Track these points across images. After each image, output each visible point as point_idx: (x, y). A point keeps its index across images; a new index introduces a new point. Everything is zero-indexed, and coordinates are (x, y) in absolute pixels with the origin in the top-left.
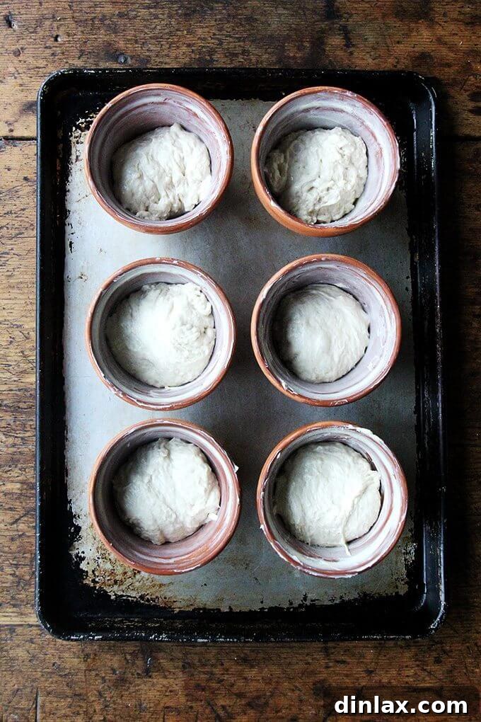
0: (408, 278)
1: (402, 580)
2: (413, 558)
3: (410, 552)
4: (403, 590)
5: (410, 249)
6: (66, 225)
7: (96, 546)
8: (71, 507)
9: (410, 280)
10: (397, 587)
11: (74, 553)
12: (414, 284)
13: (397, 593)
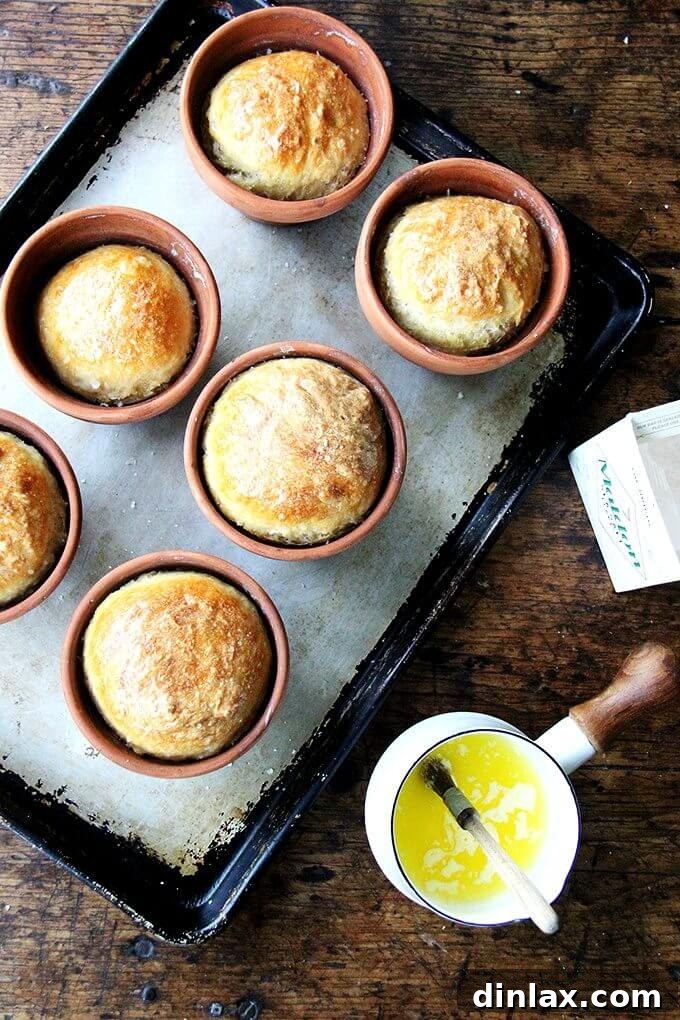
0: (465, 503)
1: (195, 857)
2: (229, 841)
3: (230, 830)
4: (189, 869)
5: (492, 472)
6: (104, 153)
9: (466, 508)
10: (183, 862)
12: (467, 518)
13: (178, 868)
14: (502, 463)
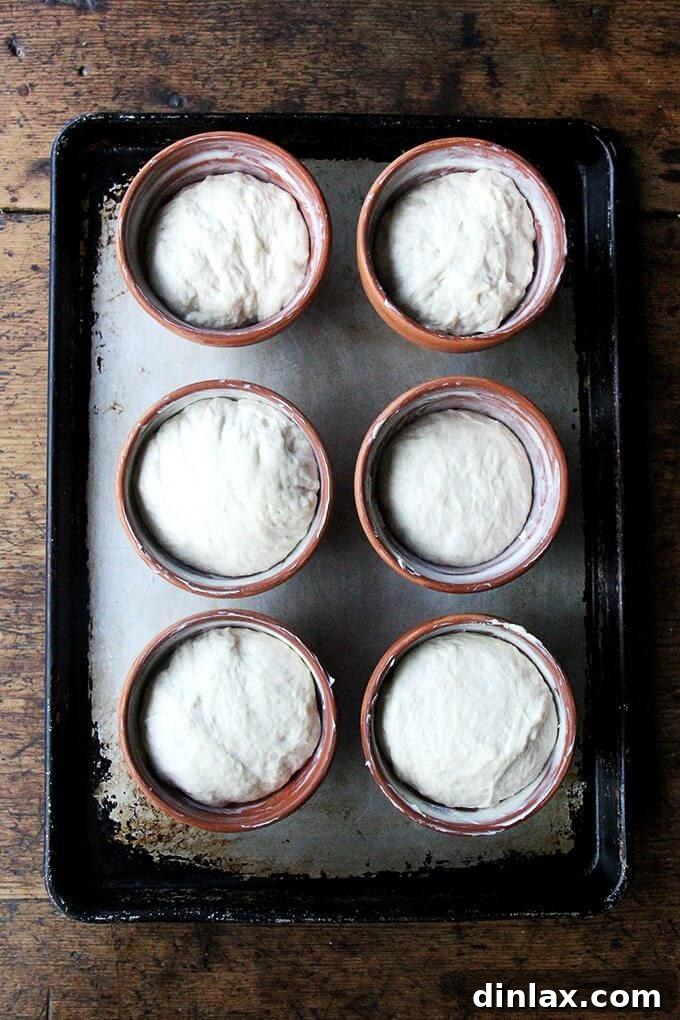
0: (575, 410)
1: (566, 833)
2: (582, 803)
3: (576, 795)
4: (567, 846)
5: (578, 369)
6: (92, 333)
7: (132, 787)
8: (96, 733)
9: (578, 413)
10: (558, 843)
11: (100, 797)
12: (584, 419)
13: (558, 851)
14: (581, 357)
